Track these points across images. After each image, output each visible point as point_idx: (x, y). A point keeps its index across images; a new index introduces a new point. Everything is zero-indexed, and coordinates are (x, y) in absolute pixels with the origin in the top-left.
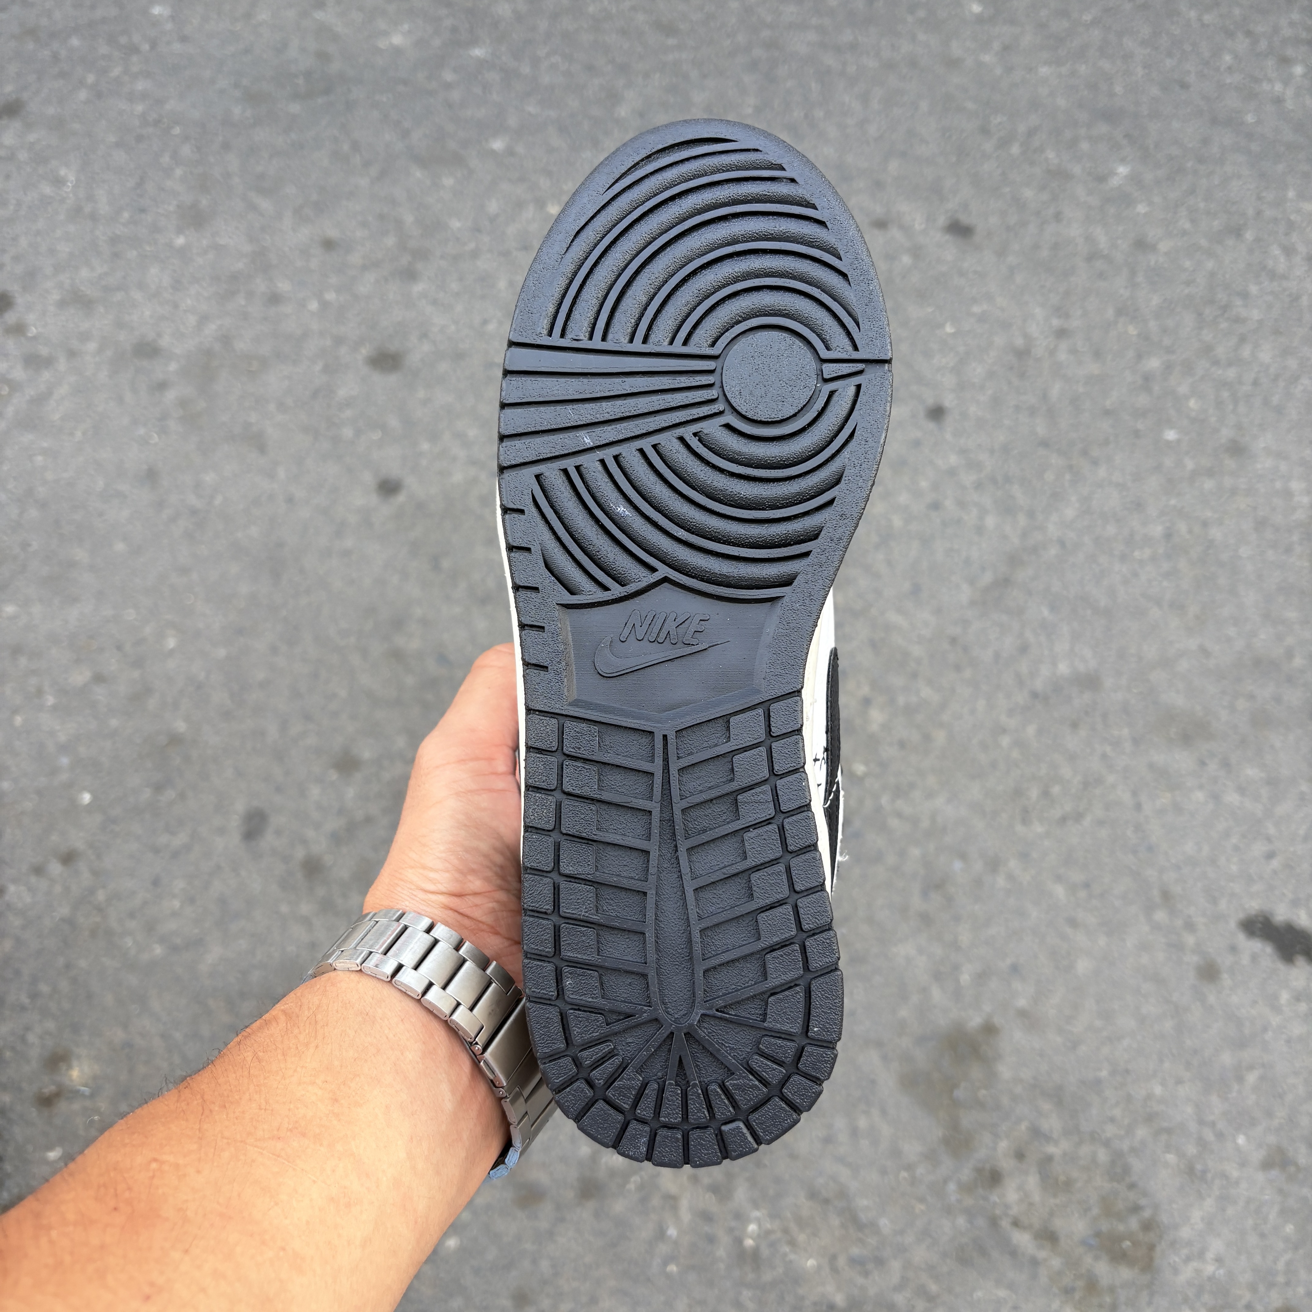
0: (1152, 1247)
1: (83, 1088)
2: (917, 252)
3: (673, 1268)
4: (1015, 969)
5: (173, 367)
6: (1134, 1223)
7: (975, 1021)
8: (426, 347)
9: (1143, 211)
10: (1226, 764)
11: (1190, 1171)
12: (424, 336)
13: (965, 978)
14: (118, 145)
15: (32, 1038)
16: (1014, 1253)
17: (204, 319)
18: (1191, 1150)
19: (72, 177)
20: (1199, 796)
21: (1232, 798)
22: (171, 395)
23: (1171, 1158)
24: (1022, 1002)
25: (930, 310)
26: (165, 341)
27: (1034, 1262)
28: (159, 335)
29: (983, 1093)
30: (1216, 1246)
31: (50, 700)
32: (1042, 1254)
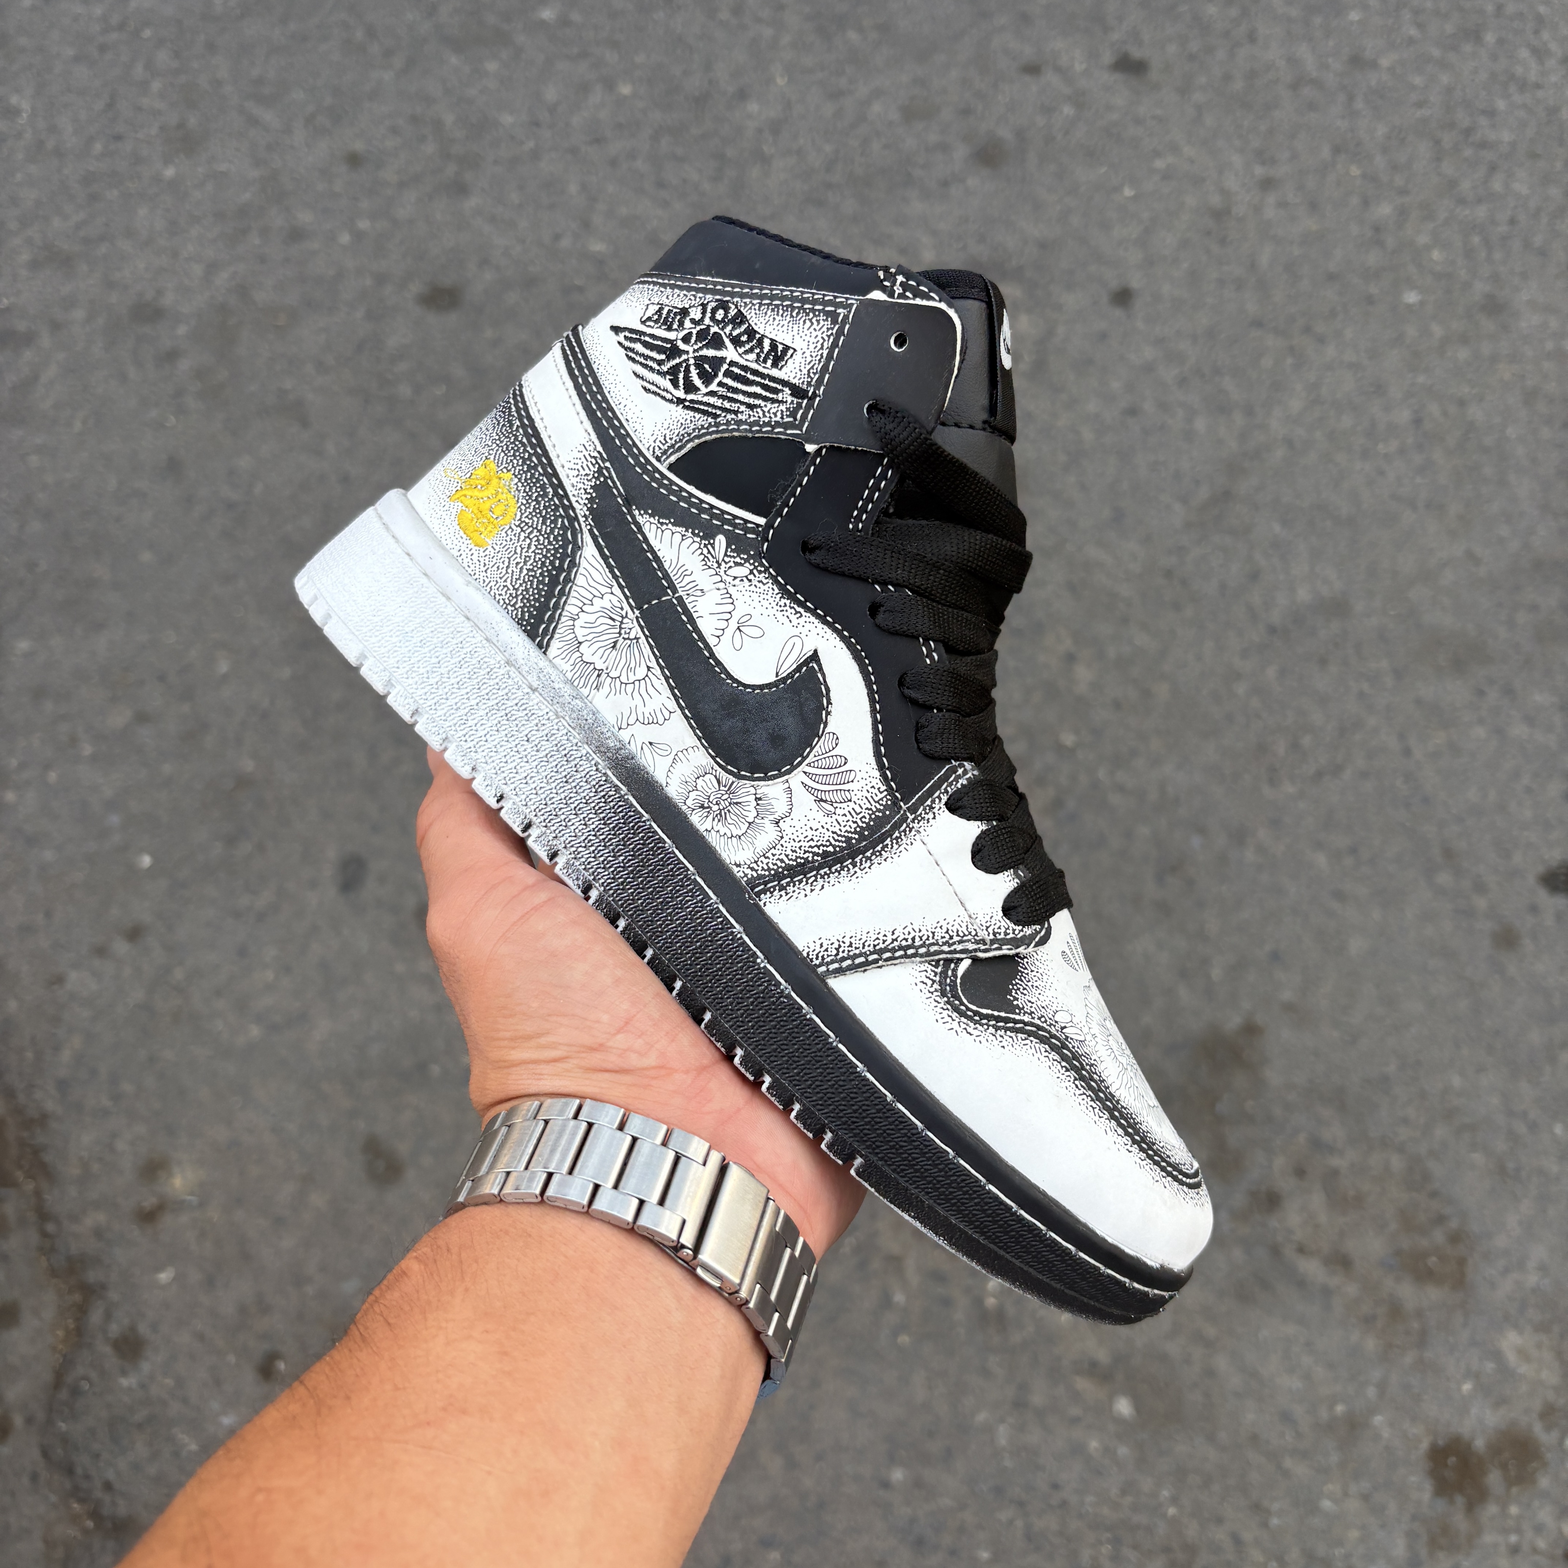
0: (1462, 1262)
1: (189, 1198)
2: (1079, 100)
3: (904, 1339)
4: (1275, 956)
5: (182, 330)
6: (1439, 1236)
7: (1233, 1022)
8: (489, 276)
9: (1357, 18)
10: (1508, 691)
11: (1502, 1170)
12: (484, 262)
13: (1216, 973)
14: (77, 59)
15: (121, 1146)
16: (1301, 1284)
17: (212, 268)
18: (1501, 1146)
19: (26, 105)
20: (1480, 732)
21: (1519, 730)
22: (184, 365)
23: (1478, 1157)
24: (1287, 995)
25: (1103, 170)
26: (168, 299)
27: (1327, 1292)
28: (160, 292)
29: (1249, 1104)
30: (1538, 1253)
31: (87, 750)
32: (1334, 1281)
